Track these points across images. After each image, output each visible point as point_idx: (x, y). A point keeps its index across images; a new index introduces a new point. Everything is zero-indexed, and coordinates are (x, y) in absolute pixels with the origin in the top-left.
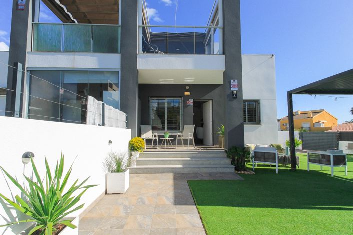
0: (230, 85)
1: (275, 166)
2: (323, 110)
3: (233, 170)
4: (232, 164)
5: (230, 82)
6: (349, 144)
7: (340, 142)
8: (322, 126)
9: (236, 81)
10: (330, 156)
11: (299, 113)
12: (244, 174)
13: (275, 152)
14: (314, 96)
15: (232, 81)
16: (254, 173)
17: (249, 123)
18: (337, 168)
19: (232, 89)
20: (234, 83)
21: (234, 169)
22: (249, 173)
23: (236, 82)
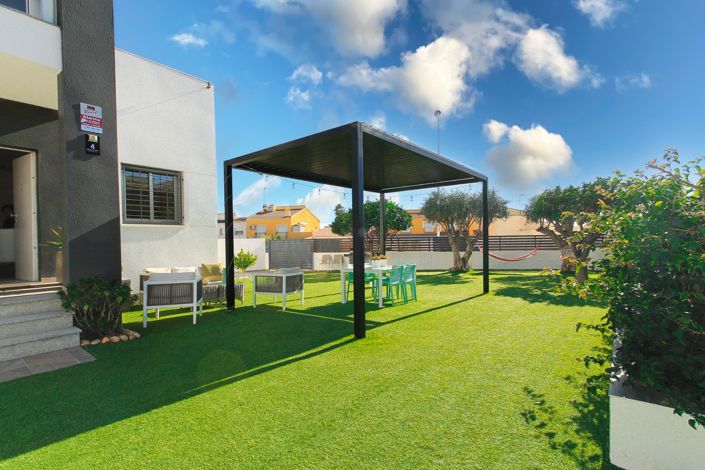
0: (79, 116)
1: (189, 310)
2: (304, 207)
3: (75, 340)
4: (75, 324)
5: (77, 108)
6: (324, 256)
7: (315, 254)
8: (301, 231)
9: (98, 109)
10: (282, 278)
12: (108, 343)
13: (190, 281)
14: (265, 175)
15: (83, 106)
16: (138, 335)
17: (156, 221)
18: (290, 296)
19: (84, 127)
20: (90, 112)
21: (78, 338)
22: (123, 337)
23: (98, 112)
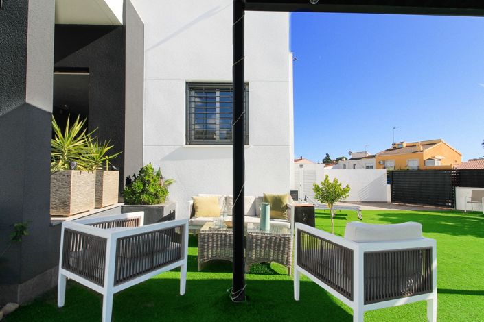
2: (440, 141)
8: (438, 164)
11: (404, 145)
